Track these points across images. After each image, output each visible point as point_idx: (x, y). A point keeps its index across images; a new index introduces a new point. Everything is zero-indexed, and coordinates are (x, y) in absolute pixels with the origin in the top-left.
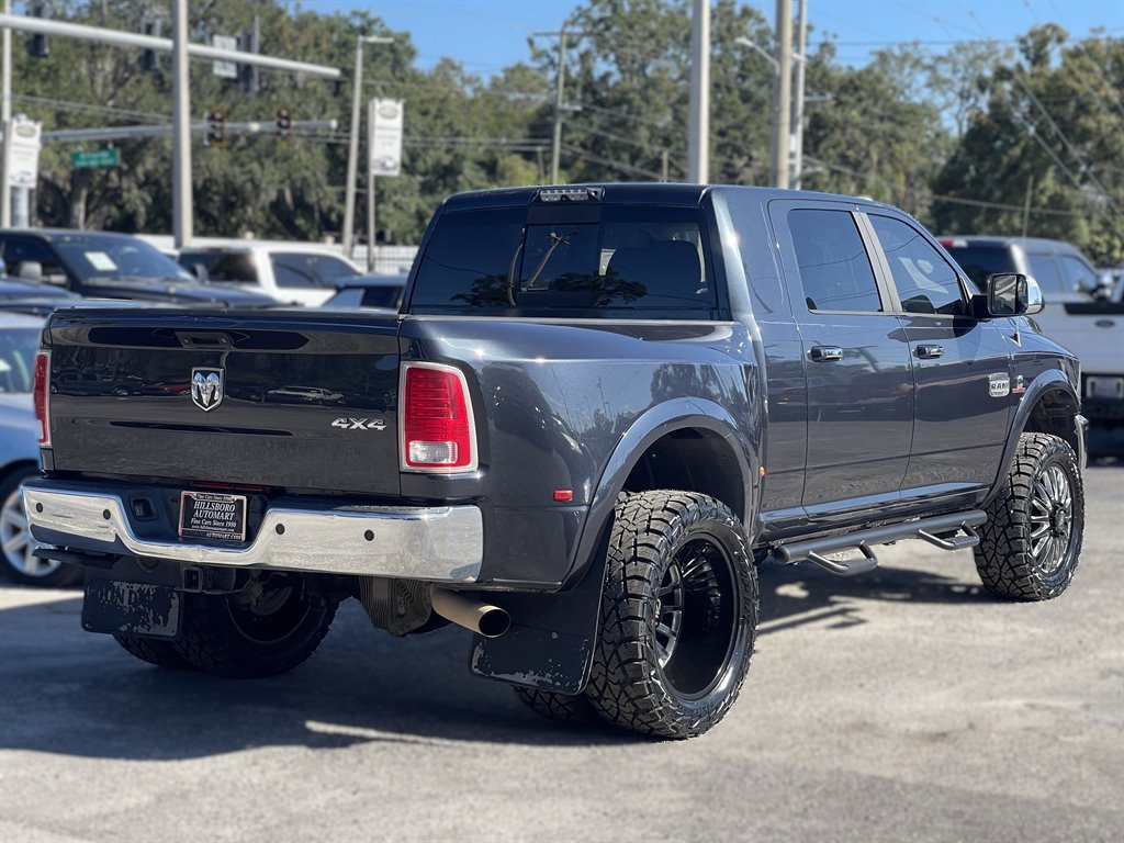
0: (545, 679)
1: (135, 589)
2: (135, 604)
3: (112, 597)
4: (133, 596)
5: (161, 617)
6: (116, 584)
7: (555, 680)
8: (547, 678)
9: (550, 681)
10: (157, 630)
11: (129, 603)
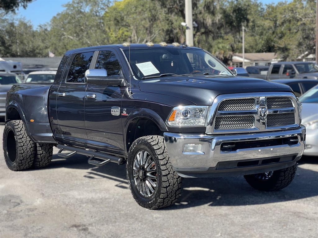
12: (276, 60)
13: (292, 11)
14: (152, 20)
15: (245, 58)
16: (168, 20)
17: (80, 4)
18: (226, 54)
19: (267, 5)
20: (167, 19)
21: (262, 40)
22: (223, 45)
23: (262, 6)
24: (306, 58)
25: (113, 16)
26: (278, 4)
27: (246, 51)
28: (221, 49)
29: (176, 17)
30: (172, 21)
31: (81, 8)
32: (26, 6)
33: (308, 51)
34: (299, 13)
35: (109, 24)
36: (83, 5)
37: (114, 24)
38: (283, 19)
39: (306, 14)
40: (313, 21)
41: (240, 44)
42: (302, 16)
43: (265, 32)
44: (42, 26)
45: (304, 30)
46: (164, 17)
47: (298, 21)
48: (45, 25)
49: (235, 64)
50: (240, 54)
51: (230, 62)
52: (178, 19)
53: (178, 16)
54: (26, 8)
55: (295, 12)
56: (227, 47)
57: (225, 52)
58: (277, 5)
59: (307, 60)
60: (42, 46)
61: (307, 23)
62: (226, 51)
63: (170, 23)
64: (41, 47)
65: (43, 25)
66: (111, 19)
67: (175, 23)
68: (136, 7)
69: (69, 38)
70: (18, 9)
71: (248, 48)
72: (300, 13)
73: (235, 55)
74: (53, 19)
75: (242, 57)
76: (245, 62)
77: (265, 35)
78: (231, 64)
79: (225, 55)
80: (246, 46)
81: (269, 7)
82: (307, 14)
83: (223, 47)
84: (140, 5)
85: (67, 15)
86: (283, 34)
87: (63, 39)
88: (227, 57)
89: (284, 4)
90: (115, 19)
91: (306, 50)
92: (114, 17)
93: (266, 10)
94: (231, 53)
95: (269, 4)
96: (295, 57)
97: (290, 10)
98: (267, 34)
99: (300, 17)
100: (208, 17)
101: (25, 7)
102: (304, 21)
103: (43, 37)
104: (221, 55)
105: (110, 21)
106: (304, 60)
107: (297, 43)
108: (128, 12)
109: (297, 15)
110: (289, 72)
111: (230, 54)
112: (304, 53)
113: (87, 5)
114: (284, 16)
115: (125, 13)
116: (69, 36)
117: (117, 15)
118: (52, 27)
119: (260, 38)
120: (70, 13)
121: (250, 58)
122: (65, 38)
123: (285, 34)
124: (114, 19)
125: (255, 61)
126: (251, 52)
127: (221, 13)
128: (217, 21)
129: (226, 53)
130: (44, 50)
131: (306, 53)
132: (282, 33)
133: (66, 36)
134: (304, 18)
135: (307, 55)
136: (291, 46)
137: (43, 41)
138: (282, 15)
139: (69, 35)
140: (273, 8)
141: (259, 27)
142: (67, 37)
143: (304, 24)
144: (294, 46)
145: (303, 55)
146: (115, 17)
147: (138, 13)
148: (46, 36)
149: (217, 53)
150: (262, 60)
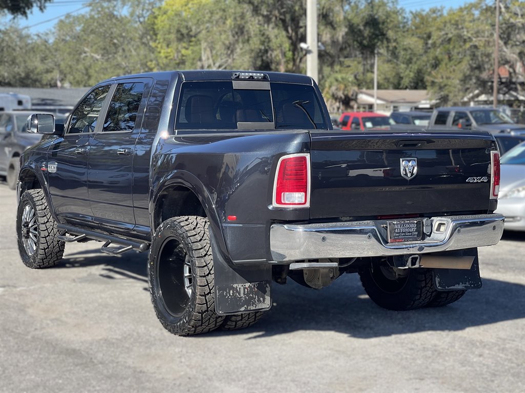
1: (247, 286)
2: (248, 294)
3: (233, 293)
4: (246, 290)
5: (261, 299)
6: (235, 286)
7: (471, 284)
8: (467, 284)
10: (260, 306)
11: (244, 294)
12: (428, 102)
13: (456, 24)
14: (237, 33)
15: (378, 98)
16: (263, 35)
17: (113, 3)
18: (348, 90)
19: (411, 12)
20: (262, 33)
21: (410, 71)
22: (344, 75)
23: (405, 13)
24: (476, 99)
25: (174, 26)
26: (430, 10)
27: (380, 87)
28: (340, 82)
29: (276, 31)
30: (269, 36)
31: (114, 10)
32: (45, 7)
33: (480, 89)
34: (467, 28)
35: (167, 38)
36: (117, 4)
37: (175, 39)
38: (442, 39)
39: (478, 32)
40: (489, 42)
41: (369, 75)
42: (472, 34)
43: (415, 59)
44: (40, 35)
45: (474, 56)
46: (258, 30)
47: (465, 41)
48: (47, 34)
49: (362, 106)
50: (369, 91)
51: (352, 103)
52: (279, 34)
53: (278, 29)
54: (44, 10)
55: (460, 26)
56: (350, 79)
57: (346, 87)
58: (428, 13)
59: (477, 103)
60: (42, 68)
61: (480, 46)
62: (349, 86)
63: (267, 40)
64: (38, 70)
65: (42, 34)
66: (172, 31)
67: (274, 40)
68: (212, 13)
69: (92, 57)
70: (31, 12)
71: (381, 82)
72: (469, 29)
73: (362, 93)
74: (58, 24)
75: (372, 96)
76: (378, 105)
77: (416, 63)
78: (355, 106)
79: (346, 92)
80: (379, 78)
81: (416, 15)
82: (481, 31)
83: (343, 79)
84: (220, 9)
85: (92, 21)
86: (438, 60)
87: (84, 59)
88: (350, 95)
89: (439, 11)
90: (178, 31)
91: (477, 88)
92: (176, 28)
93: (412, 20)
94: (356, 88)
95: (416, 11)
96: (459, 98)
97: (453, 24)
98: (418, 62)
99: (469, 35)
100: (325, 32)
101: (41, 9)
102: (476, 41)
103: (43, 54)
104: (340, 91)
105: (170, 33)
106: (472, 104)
107: (461, 76)
108: (198, 20)
109: (463, 32)
110: (462, 123)
111: (354, 90)
112: (473, 93)
113: (124, 4)
114: (443, 33)
115: (195, 21)
116: (93, 54)
117: (181, 24)
118: (57, 37)
119: (406, 68)
120: (96, 16)
121: (386, 98)
122: (87, 56)
123: (442, 60)
124: (175, 31)
125: (392, 102)
126: (386, 89)
127: (346, 27)
128: (340, 39)
129: (349, 88)
130: (45, 75)
131: (477, 92)
132: (436, 58)
133: (88, 54)
134: (475, 37)
135: (478, 96)
136: (453, 81)
137: (43, 60)
138: (440, 31)
139: (93, 52)
140: (422, 18)
141: (405, 50)
142: (90, 55)
143: (476, 47)
144: (458, 82)
145: (471, 95)
146: (179, 28)
147: (214, 23)
148: (47, 52)
149: (333, 88)
150: (403, 101)
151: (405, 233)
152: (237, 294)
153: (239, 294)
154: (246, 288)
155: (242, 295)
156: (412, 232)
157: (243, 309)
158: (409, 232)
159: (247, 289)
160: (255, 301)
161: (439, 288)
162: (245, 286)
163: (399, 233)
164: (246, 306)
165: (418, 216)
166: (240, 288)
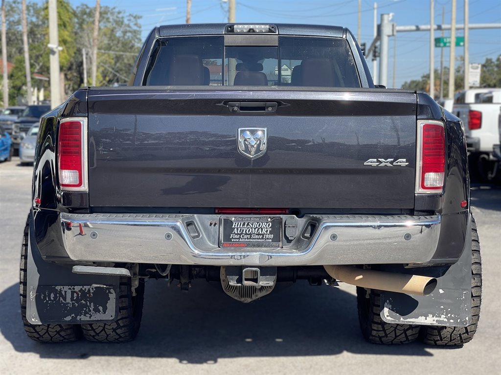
0: (441, 319)
1: (77, 290)
2: (78, 300)
3: (55, 297)
4: (75, 295)
5: (101, 308)
6: (58, 288)
7: (449, 319)
8: (443, 318)
9: (446, 320)
10: (98, 317)
11: (72, 299)
151: (250, 234)
152: (61, 299)
153: (65, 299)
154: (75, 292)
155: (68, 300)
156: (263, 235)
157: (68, 318)
158: (259, 234)
159: (78, 294)
160: (90, 311)
161: (389, 318)
162: (74, 289)
163: (240, 234)
164: (73, 315)
165: (287, 211)
166: (65, 292)
